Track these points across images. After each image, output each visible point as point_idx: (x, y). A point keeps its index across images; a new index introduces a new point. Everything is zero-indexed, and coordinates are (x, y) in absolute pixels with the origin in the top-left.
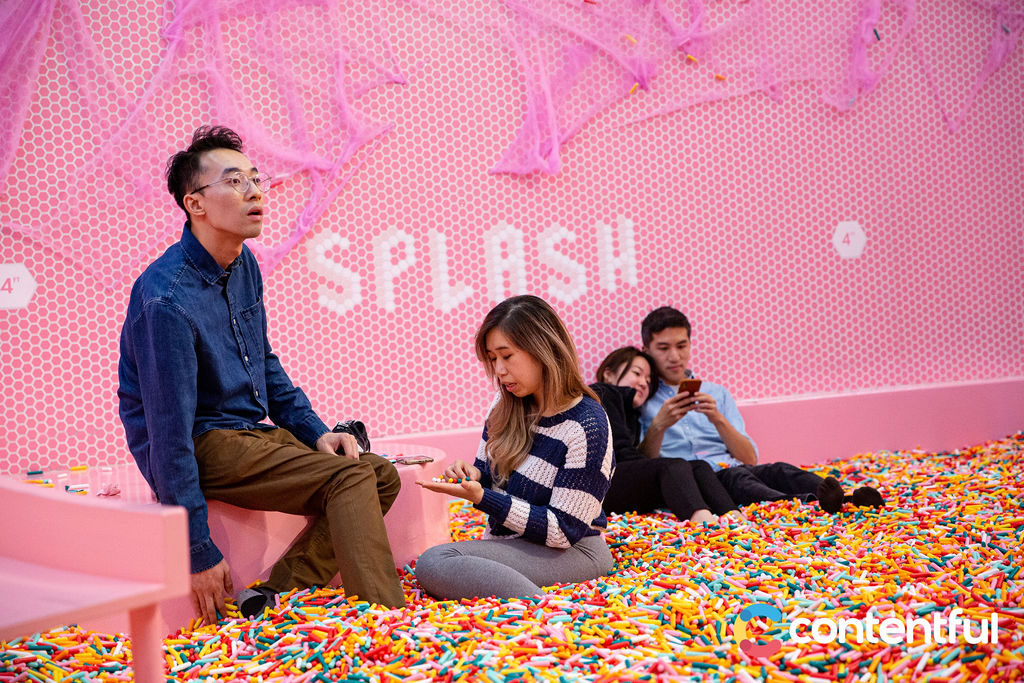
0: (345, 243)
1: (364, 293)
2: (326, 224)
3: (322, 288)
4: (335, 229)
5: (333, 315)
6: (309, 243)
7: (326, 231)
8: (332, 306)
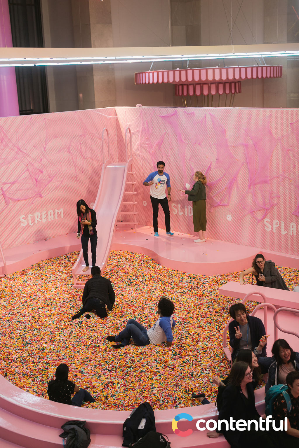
0: (269, 221)
1: (271, 229)
2: (267, 217)
3: (266, 227)
4: (268, 218)
5: (267, 231)
6: (264, 219)
7: (267, 218)
8: (267, 230)
